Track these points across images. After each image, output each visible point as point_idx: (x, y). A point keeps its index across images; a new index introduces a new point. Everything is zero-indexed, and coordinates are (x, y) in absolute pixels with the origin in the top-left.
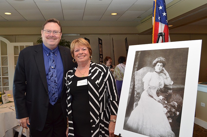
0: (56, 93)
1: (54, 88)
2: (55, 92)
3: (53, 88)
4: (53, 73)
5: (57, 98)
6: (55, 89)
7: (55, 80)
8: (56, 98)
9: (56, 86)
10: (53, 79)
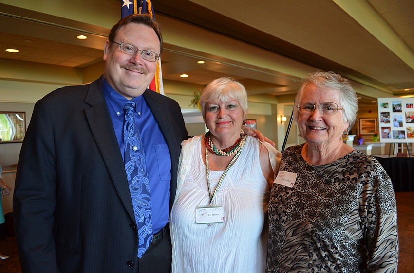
0: (148, 222)
1: (143, 209)
2: (145, 218)
3: (140, 208)
4: (138, 166)
5: (150, 235)
6: (146, 209)
7: (144, 185)
8: (148, 236)
9: (146, 201)
10: (138, 181)
